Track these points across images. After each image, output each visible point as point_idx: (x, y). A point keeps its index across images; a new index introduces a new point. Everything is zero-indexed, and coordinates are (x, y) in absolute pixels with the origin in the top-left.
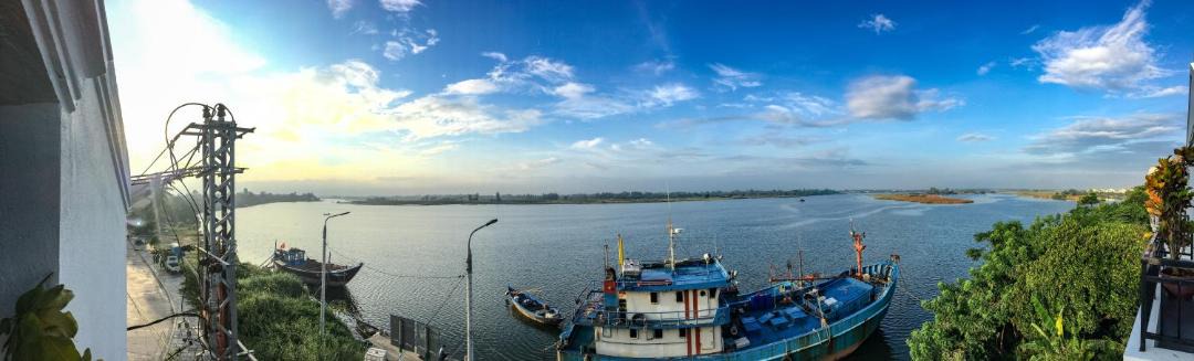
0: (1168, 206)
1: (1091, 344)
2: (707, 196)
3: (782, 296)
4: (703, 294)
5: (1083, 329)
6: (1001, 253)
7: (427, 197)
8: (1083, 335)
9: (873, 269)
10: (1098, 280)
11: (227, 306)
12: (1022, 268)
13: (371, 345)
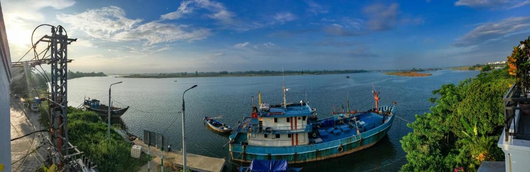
0: (520, 70)
1: (491, 138)
2: (302, 73)
3: (339, 121)
4: (299, 119)
5: (487, 132)
6: (445, 99)
7: (161, 74)
8: (488, 134)
9: (384, 108)
10: (492, 107)
11: (63, 127)
12: (455, 106)
13: (134, 144)
